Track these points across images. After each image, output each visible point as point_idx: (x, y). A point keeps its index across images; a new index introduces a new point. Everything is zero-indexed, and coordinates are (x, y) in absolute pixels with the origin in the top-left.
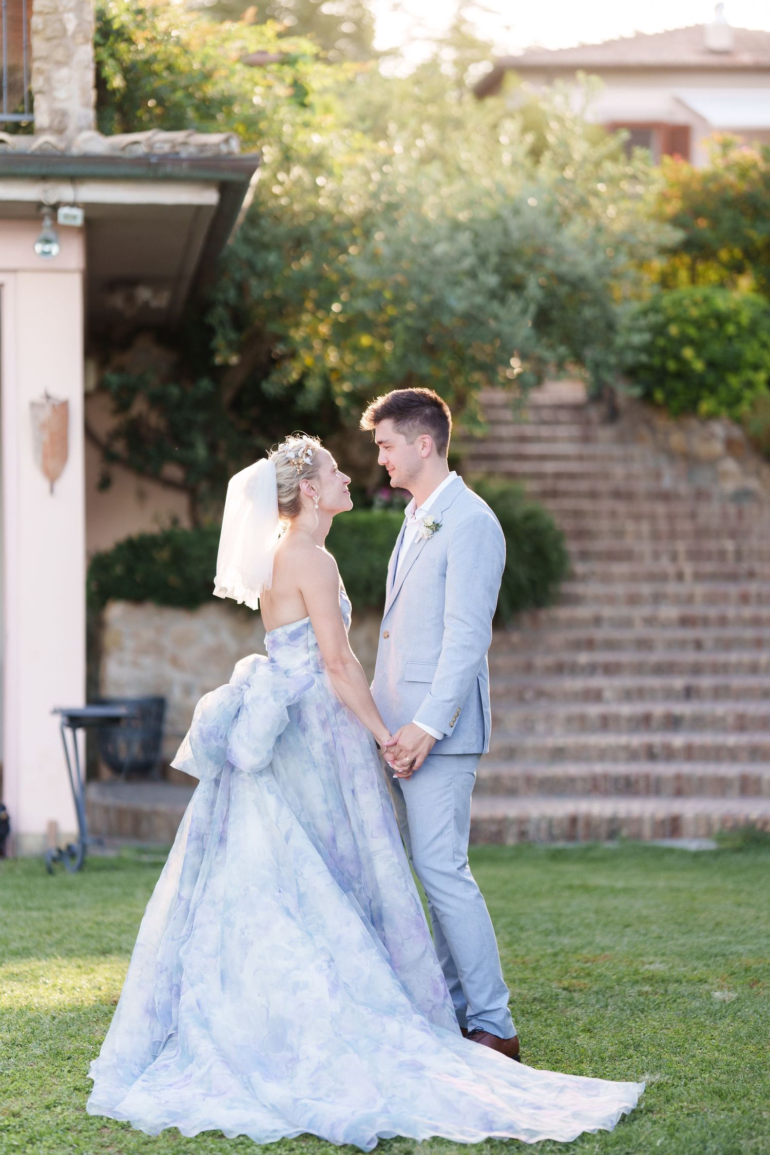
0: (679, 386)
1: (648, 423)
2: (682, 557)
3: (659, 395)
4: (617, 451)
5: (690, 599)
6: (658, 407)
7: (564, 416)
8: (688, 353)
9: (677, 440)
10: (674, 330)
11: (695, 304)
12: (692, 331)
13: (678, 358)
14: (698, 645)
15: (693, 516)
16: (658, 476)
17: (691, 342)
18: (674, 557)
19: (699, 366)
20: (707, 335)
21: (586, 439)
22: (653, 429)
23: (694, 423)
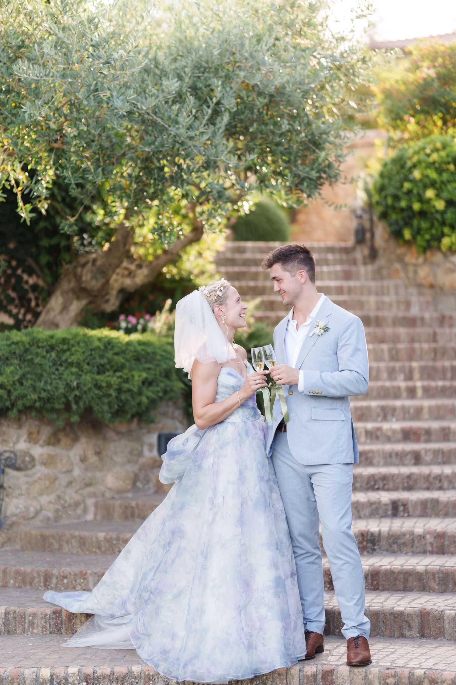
0: (424, 225)
1: (400, 259)
2: (417, 375)
3: (407, 234)
4: (373, 284)
5: (417, 414)
6: (408, 243)
7: (330, 256)
8: (430, 193)
9: (423, 272)
10: (417, 174)
11: (437, 150)
12: (433, 175)
13: (421, 199)
14: (417, 458)
15: (434, 338)
16: (408, 305)
17: (433, 184)
18: (409, 377)
19: (440, 205)
20: (445, 176)
21: (347, 276)
22: (405, 265)
23: (438, 257)
